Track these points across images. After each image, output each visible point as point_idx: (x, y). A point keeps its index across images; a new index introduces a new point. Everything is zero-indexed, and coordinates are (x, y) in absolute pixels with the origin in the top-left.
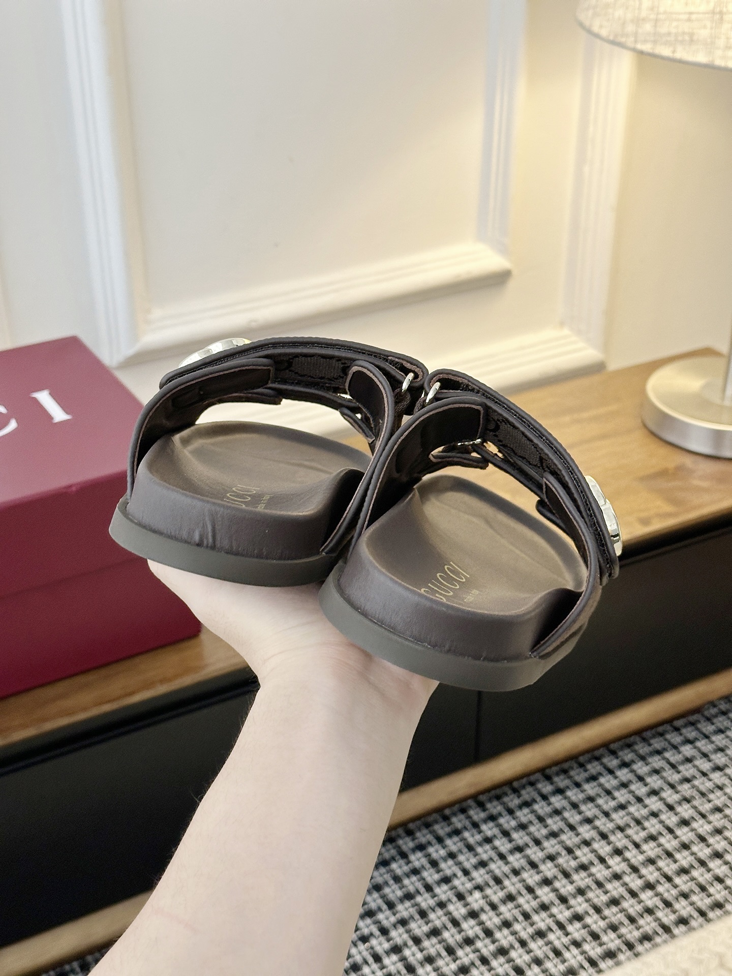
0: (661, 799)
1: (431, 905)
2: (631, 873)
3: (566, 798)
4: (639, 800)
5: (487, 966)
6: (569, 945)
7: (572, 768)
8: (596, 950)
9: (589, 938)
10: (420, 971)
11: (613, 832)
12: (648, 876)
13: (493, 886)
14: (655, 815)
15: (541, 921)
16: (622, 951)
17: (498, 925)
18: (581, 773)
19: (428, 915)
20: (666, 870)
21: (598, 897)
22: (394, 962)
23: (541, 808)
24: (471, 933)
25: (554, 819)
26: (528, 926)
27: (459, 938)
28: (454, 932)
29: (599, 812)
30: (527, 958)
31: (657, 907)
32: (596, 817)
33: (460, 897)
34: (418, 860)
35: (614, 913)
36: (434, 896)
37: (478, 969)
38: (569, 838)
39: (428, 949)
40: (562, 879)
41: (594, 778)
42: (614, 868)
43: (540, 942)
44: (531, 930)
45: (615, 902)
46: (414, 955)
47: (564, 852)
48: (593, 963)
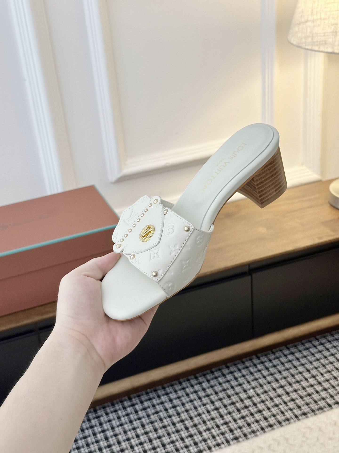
0: (335, 357)
1: (233, 394)
2: (318, 384)
3: (294, 356)
4: (326, 357)
5: (253, 416)
6: (287, 410)
7: (299, 345)
8: (298, 412)
9: (296, 407)
10: (225, 417)
11: (312, 369)
12: (325, 386)
13: (259, 387)
14: (331, 363)
15: (277, 401)
16: (309, 413)
17: (259, 401)
18: (302, 347)
19: (231, 397)
20: (333, 384)
21: (303, 393)
22: (215, 413)
23: (283, 359)
24: (247, 404)
25: (288, 364)
26: (272, 402)
27: (242, 406)
28: (241, 404)
29: (307, 361)
30: (269, 414)
31: (327, 397)
32: (306, 363)
33: (245, 391)
34: (229, 377)
35: (308, 399)
36: (234, 390)
37: (249, 417)
38: (293, 371)
39: (229, 409)
40: (288, 385)
41: (307, 349)
42: (311, 382)
43: (276, 408)
44: (272, 404)
45: (309, 395)
46: (223, 411)
47: (290, 376)
48: (296, 417)
